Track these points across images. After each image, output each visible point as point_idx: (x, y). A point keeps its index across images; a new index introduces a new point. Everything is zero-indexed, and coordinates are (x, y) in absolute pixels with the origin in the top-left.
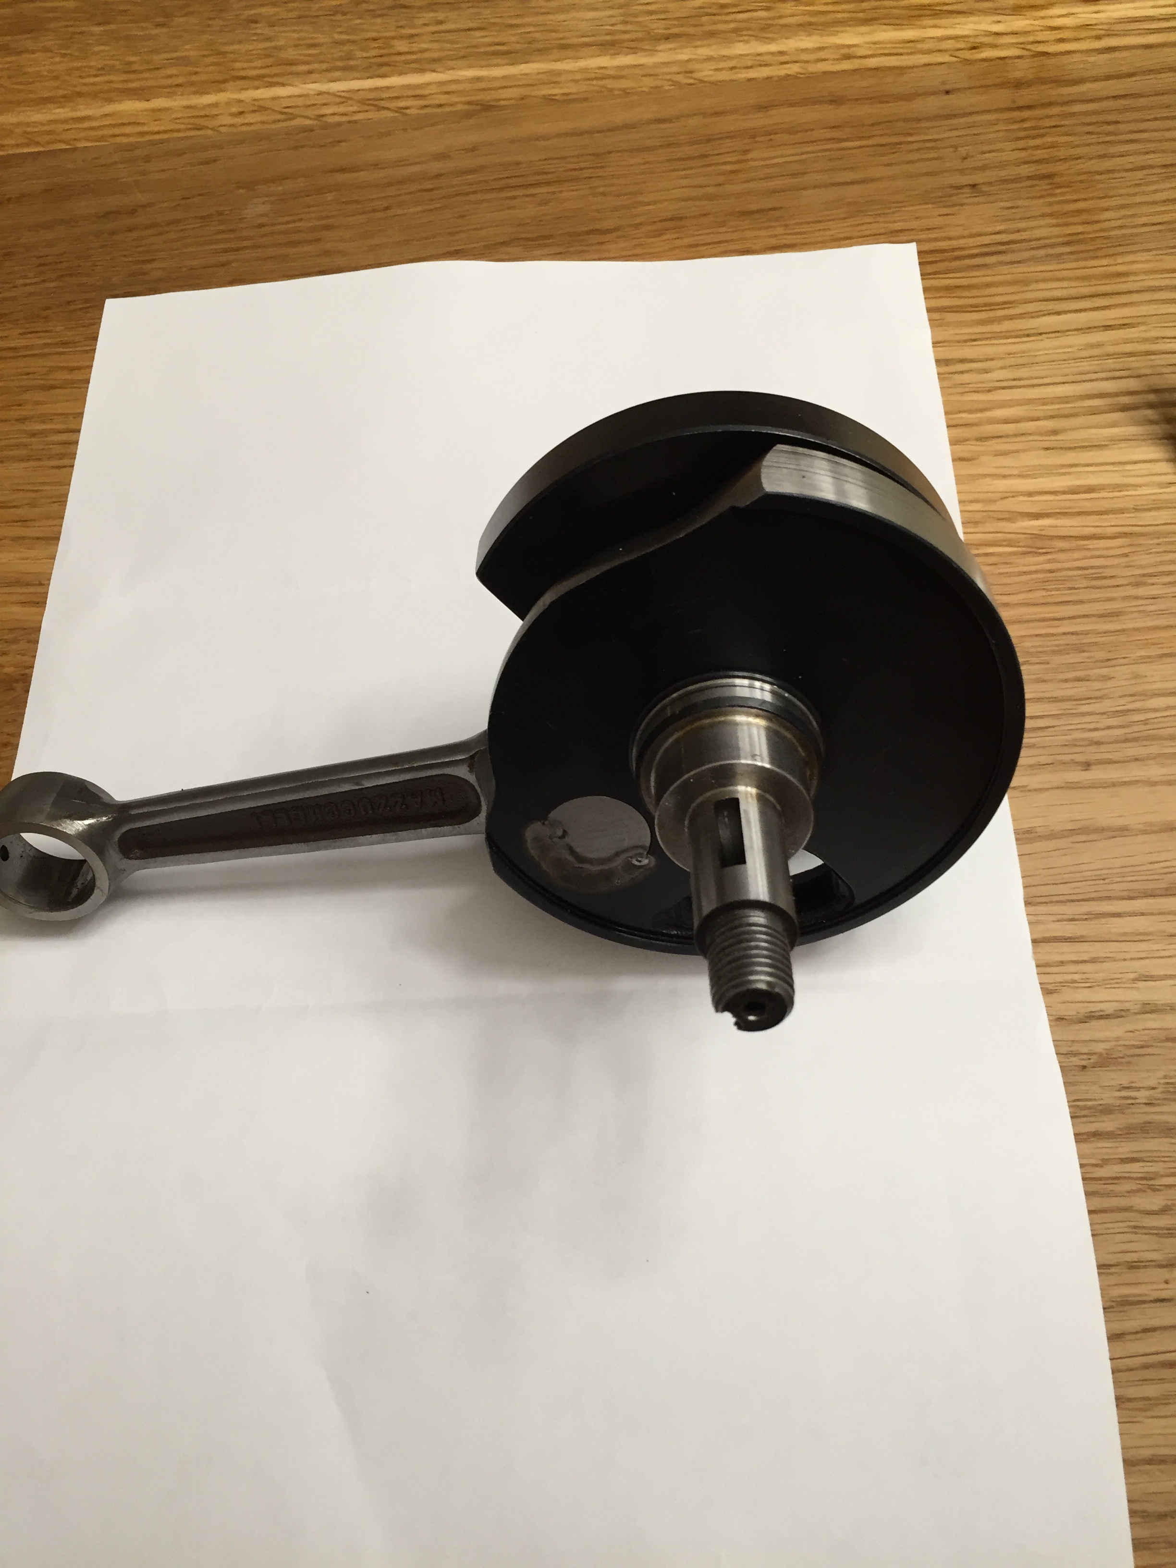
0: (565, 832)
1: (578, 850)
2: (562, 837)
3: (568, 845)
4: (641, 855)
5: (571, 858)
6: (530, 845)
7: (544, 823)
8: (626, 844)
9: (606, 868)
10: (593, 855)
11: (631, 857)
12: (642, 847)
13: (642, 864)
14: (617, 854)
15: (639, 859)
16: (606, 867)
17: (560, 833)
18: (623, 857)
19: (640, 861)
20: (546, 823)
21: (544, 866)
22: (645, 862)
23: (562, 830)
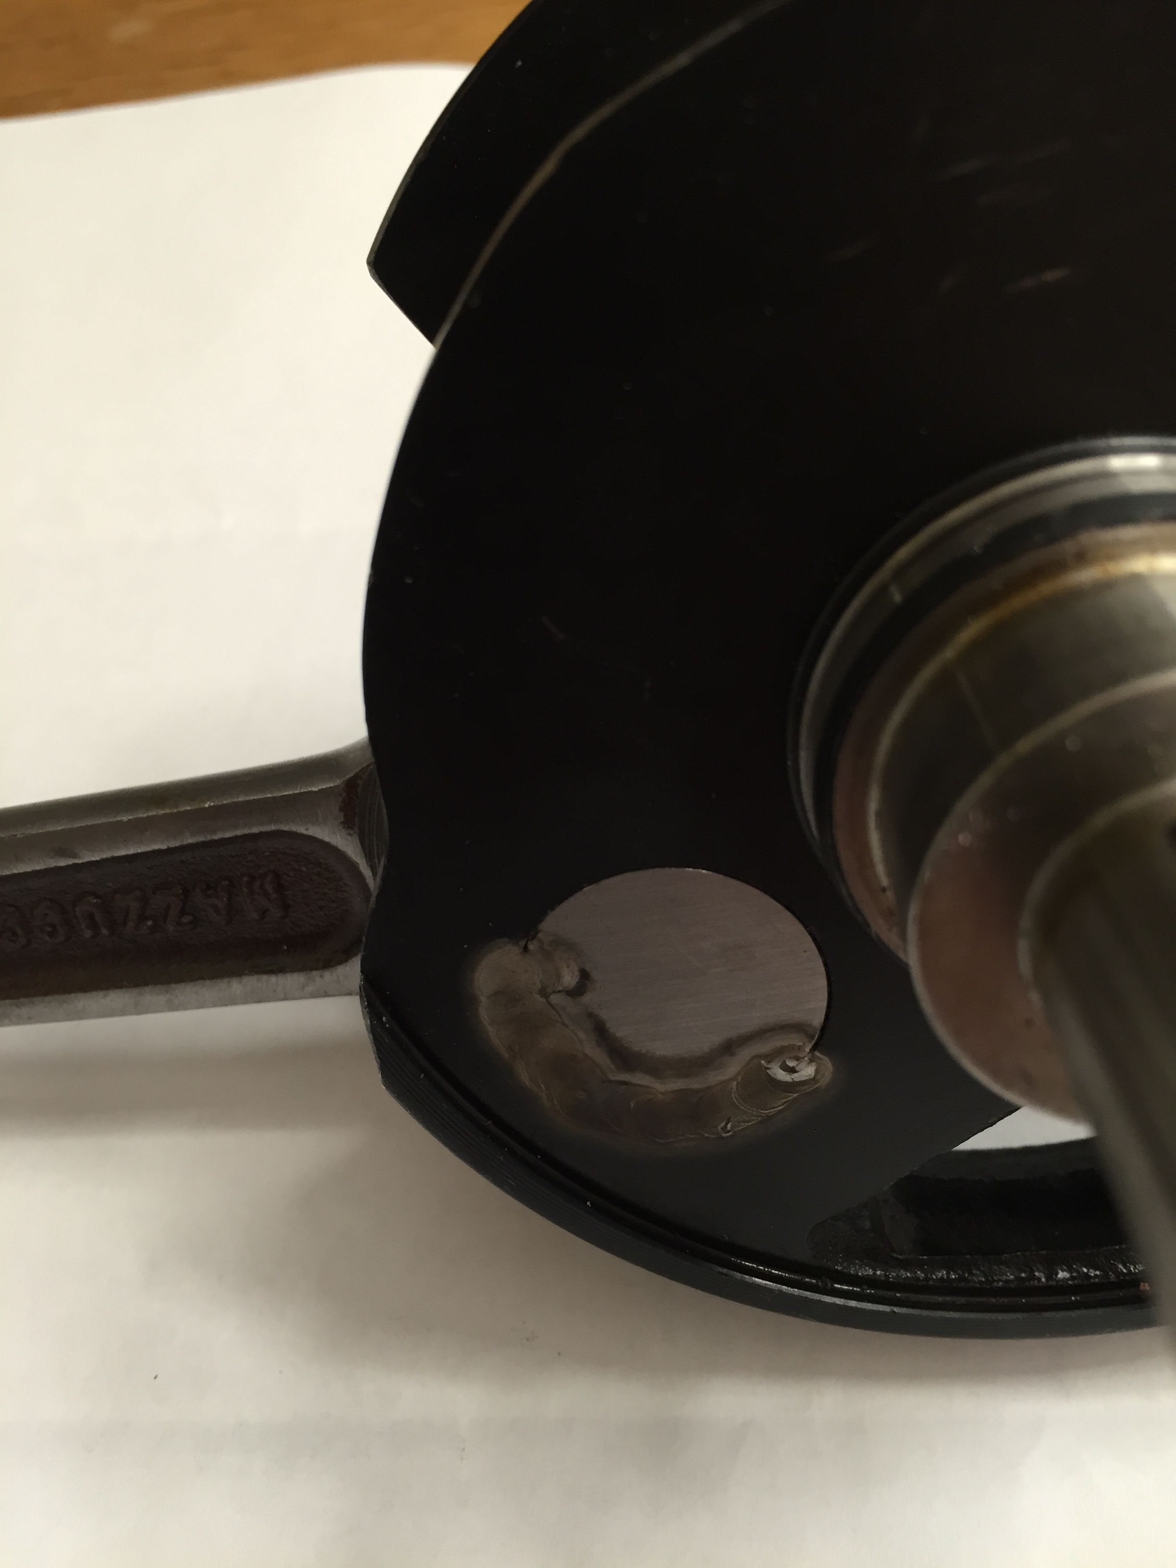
0: (585, 975)
1: (622, 1031)
2: (577, 992)
3: (591, 1015)
4: (794, 1052)
5: (600, 1056)
6: (485, 1012)
7: (526, 949)
8: (755, 1019)
9: (696, 1086)
10: (661, 1048)
11: (770, 1057)
12: (799, 1028)
13: (796, 1077)
14: (729, 1048)
15: (791, 1064)
16: (695, 1084)
17: (570, 979)
18: (745, 1054)
19: (793, 1070)
20: (531, 947)
21: (524, 1075)
22: (807, 1071)
23: (575, 968)
